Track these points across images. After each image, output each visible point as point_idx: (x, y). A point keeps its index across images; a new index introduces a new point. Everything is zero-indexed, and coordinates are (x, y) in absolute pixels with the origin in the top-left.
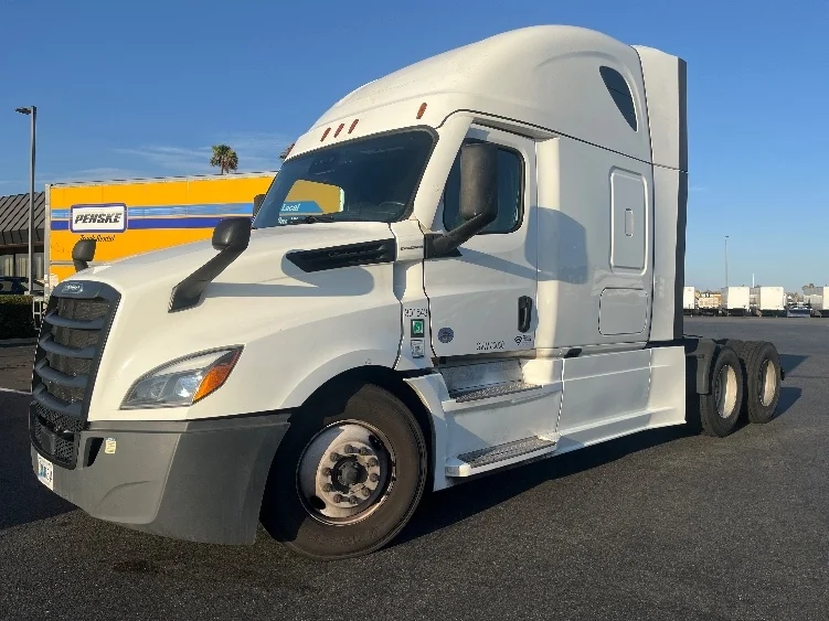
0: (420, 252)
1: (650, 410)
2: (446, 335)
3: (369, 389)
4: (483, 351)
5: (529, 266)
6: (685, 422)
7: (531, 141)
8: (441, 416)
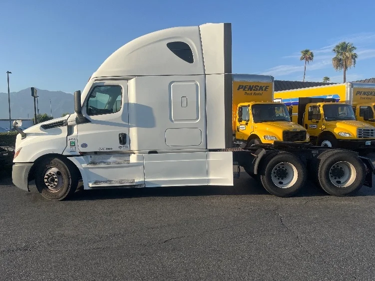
0: (75, 122)
1: (211, 177)
2: (84, 145)
3: (56, 159)
4: (101, 151)
5: (124, 123)
6: (233, 185)
7: (126, 81)
8: (82, 169)
